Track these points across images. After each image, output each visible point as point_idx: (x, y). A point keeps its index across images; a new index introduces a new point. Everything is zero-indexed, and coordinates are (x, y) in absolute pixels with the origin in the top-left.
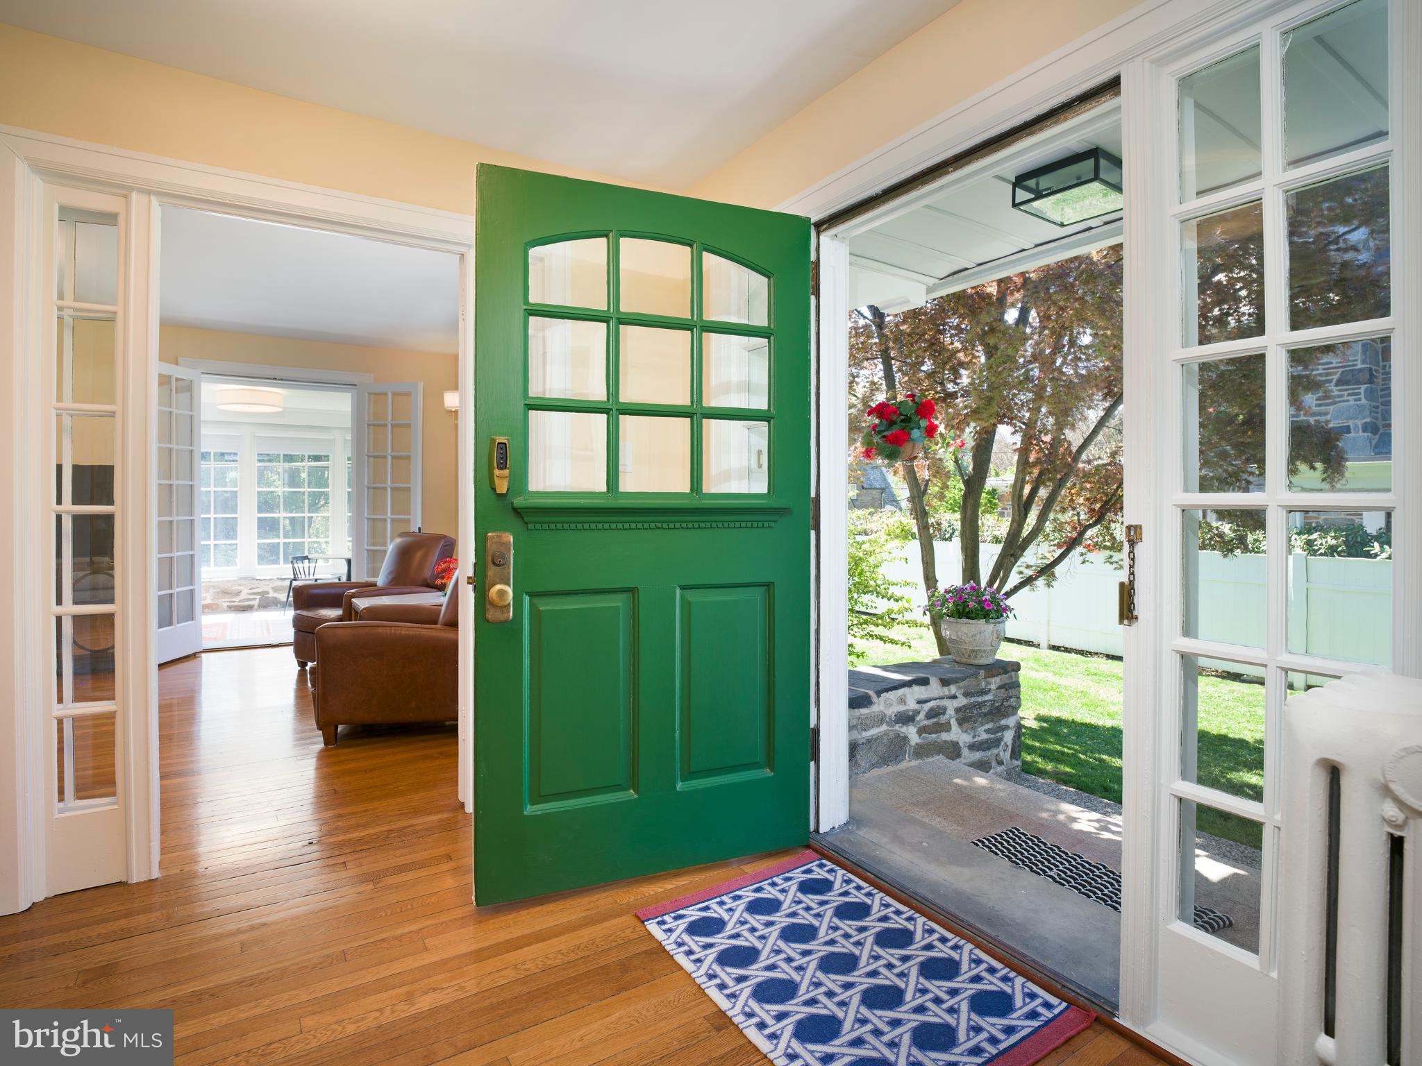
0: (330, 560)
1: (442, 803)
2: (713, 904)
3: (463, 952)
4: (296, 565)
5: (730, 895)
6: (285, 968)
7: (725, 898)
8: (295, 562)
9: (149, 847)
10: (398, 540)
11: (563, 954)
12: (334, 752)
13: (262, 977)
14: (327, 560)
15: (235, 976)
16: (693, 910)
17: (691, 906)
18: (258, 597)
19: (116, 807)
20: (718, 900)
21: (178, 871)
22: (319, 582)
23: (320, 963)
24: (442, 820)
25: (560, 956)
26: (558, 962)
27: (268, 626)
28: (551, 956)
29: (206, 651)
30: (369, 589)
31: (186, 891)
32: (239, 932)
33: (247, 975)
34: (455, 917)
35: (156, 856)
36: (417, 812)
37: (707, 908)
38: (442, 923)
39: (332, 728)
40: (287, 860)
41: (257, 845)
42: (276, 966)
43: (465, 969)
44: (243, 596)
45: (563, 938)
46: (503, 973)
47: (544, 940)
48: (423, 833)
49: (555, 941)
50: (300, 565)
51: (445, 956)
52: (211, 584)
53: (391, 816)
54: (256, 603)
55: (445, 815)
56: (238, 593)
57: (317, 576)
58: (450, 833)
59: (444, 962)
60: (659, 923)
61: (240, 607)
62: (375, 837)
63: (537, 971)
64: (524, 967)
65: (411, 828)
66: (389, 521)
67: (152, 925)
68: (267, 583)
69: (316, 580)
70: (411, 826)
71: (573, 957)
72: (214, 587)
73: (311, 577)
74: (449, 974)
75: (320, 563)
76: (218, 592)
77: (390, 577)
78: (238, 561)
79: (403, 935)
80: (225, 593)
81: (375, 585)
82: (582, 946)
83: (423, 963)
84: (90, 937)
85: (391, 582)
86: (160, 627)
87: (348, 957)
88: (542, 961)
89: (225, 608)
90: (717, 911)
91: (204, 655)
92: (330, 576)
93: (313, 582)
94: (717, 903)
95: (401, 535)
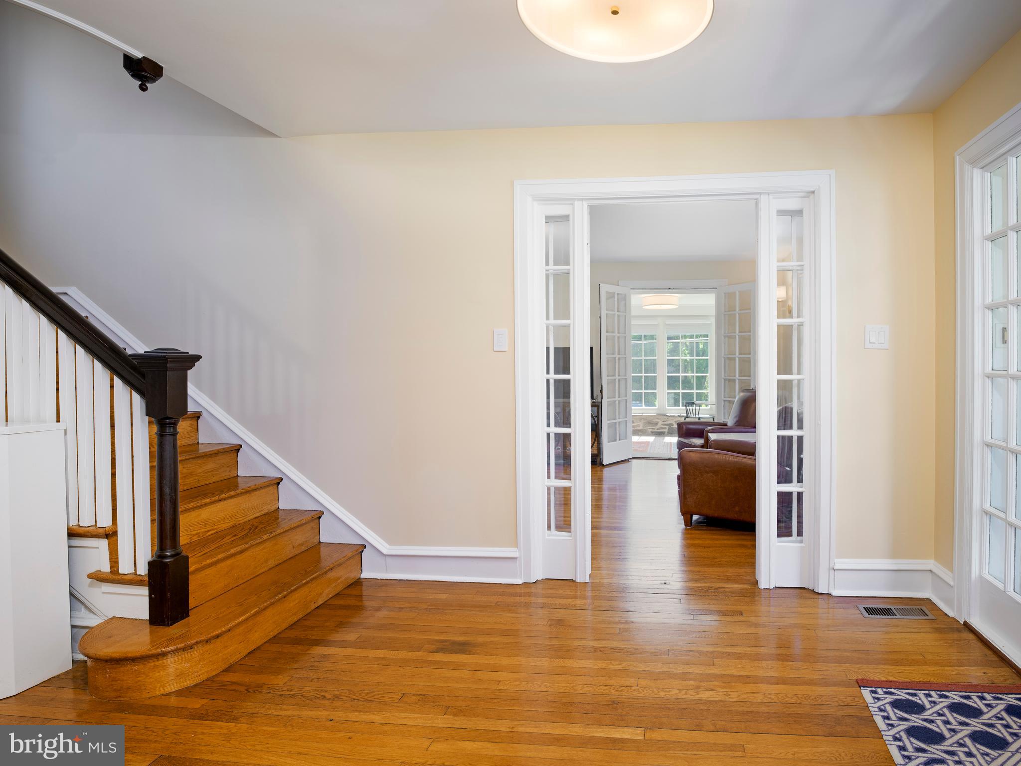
0: (709, 405)
1: (745, 578)
2: (921, 694)
3: (734, 674)
4: (688, 408)
5: (938, 693)
6: (637, 649)
7: (933, 693)
8: (687, 405)
9: (585, 564)
10: (742, 394)
11: (798, 697)
12: (690, 531)
13: (625, 650)
14: (707, 405)
15: (613, 644)
16: (902, 692)
17: (902, 689)
18: (667, 427)
19: (571, 538)
20: (927, 692)
21: (598, 581)
22: (702, 420)
23: (655, 653)
24: (741, 589)
25: (795, 698)
26: (793, 701)
27: (671, 446)
28: (790, 696)
29: (634, 458)
30: (722, 427)
31: (599, 593)
32: (619, 622)
33: (618, 646)
34: (735, 651)
35: (589, 571)
36: (728, 580)
37: (915, 695)
38: (726, 653)
39: (689, 516)
40: (651, 590)
41: (638, 577)
42: (634, 647)
43: (733, 684)
44: (659, 425)
45: (801, 688)
46: (755, 695)
47: (787, 684)
48: (729, 594)
49: (795, 687)
50: (691, 408)
51: (723, 672)
52: (642, 417)
53: (712, 578)
54: (666, 430)
55: (745, 586)
56: (657, 424)
57: (700, 416)
58: (746, 598)
59: (722, 676)
60: (872, 692)
61: (658, 432)
62: (701, 589)
63: (777, 701)
64: (769, 696)
65: (722, 589)
66: (737, 381)
67: (581, 606)
68: (672, 418)
69: (699, 418)
70: (723, 588)
71: (804, 701)
72: (644, 419)
73: (697, 416)
74: (723, 684)
75: (703, 407)
76: (646, 423)
77: (735, 420)
78: (657, 403)
79: (703, 652)
80: (650, 423)
81: (726, 425)
82: (813, 697)
83: (710, 672)
84: (556, 604)
85: (735, 423)
86: (608, 442)
87: (670, 654)
88: (783, 697)
89: (650, 432)
90: (921, 698)
91: (634, 461)
92: (708, 416)
93: (697, 420)
94: (925, 694)
95: (743, 391)
